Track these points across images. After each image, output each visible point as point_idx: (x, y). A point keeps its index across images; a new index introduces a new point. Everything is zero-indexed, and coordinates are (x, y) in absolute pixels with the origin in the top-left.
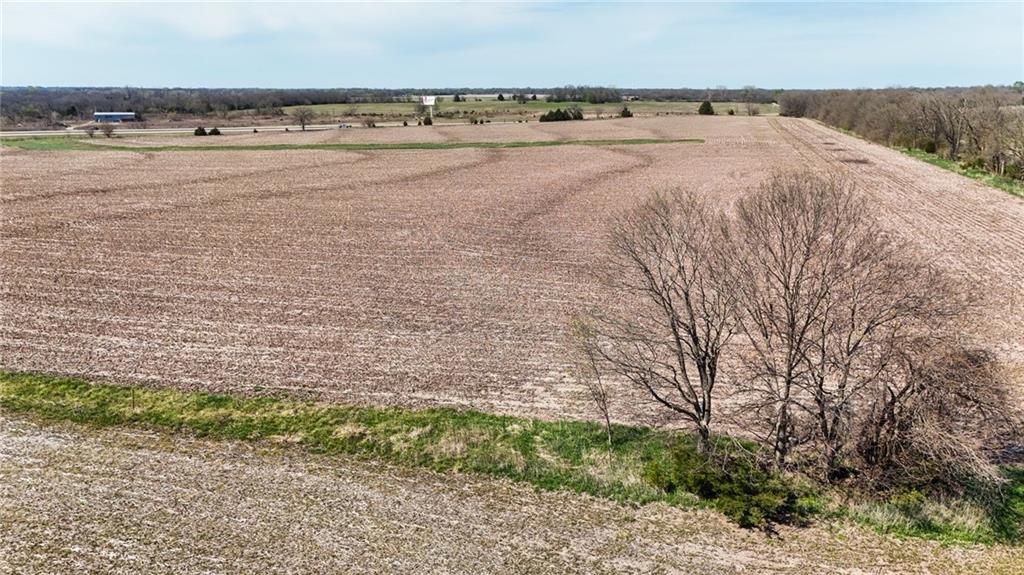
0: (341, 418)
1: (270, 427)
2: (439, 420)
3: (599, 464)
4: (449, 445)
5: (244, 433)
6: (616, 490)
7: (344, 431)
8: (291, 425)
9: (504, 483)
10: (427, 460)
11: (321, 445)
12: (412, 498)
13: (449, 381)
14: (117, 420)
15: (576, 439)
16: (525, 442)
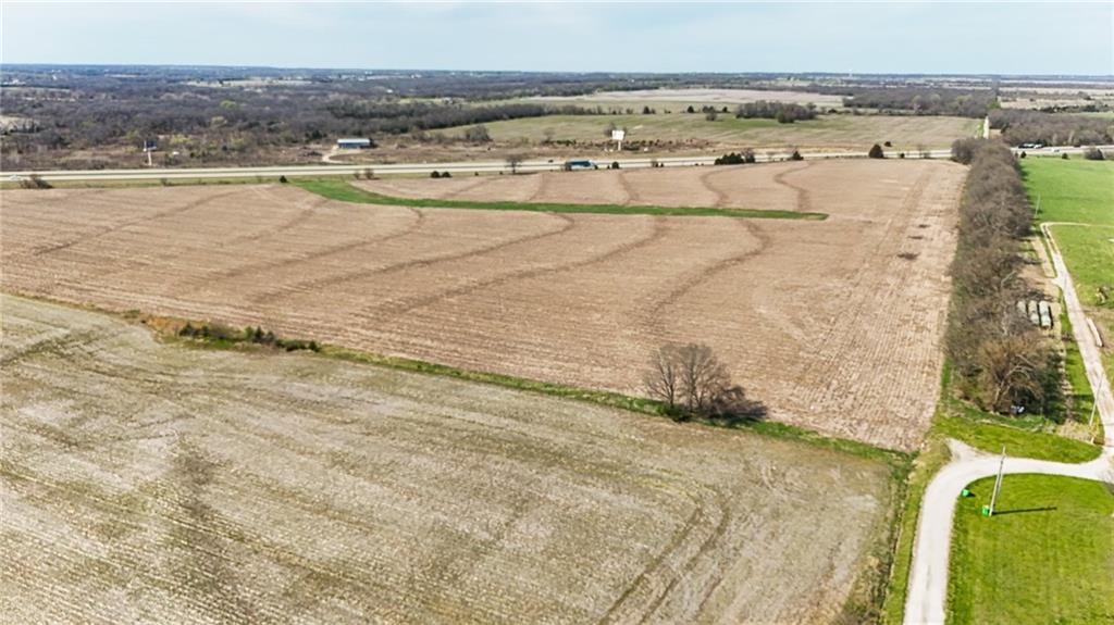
0: (584, 393)
1: (566, 394)
2: (610, 395)
3: (647, 408)
4: (612, 401)
5: (559, 394)
6: (649, 413)
7: (585, 396)
8: (571, 393)
9: (624, 410)
10: (606, 404)
11: (579, 398)
12: (602, 411)
13: (614, 386)
14: (524, 389)
15: (643, 402)
16: (631, 402)
